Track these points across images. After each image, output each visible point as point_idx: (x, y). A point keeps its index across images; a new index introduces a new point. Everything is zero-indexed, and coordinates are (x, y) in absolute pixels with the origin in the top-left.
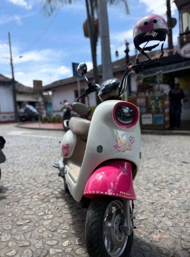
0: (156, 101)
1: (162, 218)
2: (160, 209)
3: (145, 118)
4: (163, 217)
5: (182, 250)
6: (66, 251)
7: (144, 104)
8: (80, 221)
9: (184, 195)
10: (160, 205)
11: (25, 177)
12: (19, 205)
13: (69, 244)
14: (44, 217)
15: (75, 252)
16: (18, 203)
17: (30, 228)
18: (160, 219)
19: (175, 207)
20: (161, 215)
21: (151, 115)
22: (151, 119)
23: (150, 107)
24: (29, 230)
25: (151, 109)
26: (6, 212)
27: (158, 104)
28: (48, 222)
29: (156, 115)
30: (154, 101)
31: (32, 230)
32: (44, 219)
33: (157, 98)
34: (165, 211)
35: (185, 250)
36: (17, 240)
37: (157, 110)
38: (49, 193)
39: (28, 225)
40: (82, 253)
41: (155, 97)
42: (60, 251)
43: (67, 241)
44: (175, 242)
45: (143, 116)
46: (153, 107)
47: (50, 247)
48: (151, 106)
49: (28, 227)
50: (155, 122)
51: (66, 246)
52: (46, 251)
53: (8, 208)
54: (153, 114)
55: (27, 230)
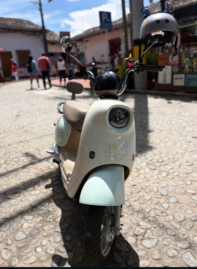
0: (191, 59)
1: (133, 202)
2: (138, 192)
3: (176, 79)
4: (135, 201)
5: (132, 236)
6: (36, 227)
7: (177, 62)
8: (60, 200)
9: (169, 179)
10: (140, 188)
11: (33, 148)
12: (16, 179)
13: (41, 220)
14: (31, 193)
15: (43, 228)
16: (16, 176)
17: (16, 202)
18: (131, 203)
19: (152, 191)
20: (133, 199)
21: (183, 76)
22: (183, 80)
23: (183, 66)
24: (15, 204)
25: (184, 68)
26: (3, 185)
27: (192, 63)
28: (33, 198)
29: (188, 76)
30: (188, 59)
31: (17, 205)
32: (31, 194)
33: (192, 56)
34: (141, 195)
35: (135, 236)
36: (2, 213)
37: (191, 70)
38: (46, 167)
39: (16, 199)
40: (48, 229)
41: (189, 55)
42: (32, 226)
43: (41, 217)
44: (131, 227)
45: (175, 76)
46: (187, 66)
47: (25, 221)
48: (184, 64)
49: (15, 201)
50: (188, 83)
51: (39, 222)
52: (20, 225)
53: (6, 181)
54: (186, 74)
55: (13, 204)
